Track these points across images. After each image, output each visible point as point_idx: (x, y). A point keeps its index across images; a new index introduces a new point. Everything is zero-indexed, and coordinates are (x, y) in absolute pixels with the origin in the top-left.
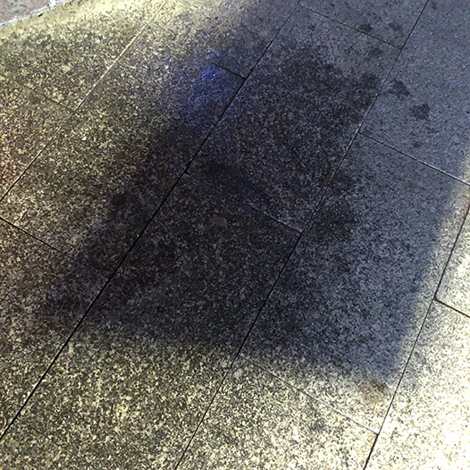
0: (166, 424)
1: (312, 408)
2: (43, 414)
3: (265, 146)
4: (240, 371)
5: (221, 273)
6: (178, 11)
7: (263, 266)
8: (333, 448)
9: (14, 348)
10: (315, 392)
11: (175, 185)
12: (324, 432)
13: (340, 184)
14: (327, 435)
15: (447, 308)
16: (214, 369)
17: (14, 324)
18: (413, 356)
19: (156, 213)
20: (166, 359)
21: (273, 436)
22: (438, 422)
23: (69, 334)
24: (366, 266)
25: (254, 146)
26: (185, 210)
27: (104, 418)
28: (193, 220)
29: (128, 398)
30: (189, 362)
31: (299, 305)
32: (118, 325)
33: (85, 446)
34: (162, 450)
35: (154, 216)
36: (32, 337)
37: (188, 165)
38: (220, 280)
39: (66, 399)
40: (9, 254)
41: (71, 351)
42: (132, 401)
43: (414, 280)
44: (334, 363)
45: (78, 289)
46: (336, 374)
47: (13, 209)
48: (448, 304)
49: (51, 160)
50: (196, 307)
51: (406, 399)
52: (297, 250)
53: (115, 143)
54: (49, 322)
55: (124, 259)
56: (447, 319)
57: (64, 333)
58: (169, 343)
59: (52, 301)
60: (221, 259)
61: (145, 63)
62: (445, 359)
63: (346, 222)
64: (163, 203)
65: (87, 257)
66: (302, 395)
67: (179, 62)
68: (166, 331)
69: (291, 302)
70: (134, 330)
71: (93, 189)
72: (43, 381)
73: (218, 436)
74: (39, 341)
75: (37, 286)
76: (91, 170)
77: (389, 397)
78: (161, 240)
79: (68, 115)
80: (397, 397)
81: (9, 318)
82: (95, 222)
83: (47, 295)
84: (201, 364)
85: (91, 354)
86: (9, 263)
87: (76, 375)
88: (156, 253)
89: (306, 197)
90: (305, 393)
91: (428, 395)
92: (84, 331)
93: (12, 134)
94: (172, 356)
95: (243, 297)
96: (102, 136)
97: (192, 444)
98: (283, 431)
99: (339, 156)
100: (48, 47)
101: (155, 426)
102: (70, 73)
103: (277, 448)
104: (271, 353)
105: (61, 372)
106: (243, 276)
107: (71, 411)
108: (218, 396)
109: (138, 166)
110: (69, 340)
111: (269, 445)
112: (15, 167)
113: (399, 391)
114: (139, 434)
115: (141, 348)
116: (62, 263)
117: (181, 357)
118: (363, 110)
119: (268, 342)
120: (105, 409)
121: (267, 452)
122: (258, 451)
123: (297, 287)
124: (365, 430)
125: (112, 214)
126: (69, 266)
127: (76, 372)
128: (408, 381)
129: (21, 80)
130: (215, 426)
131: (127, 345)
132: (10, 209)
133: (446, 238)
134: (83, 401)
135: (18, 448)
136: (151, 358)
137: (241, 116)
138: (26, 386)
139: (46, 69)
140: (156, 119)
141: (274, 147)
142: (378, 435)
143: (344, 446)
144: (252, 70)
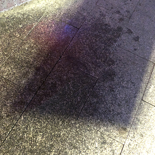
0: (53, 142)
1: (102, 136)
2: (13, 139)
3: (86, 51)
4: (78, 124)
5: (72, 92)
6: (57, 7)
7: (86, 90)
8: (109, 149)
9: (4, 118)
10: (103, 131)
11: (56, 63)
12: (106, 144)
13: (110, 63)
14: (107, 145)
15: (146, 103)
16: (70, 124)
17: (4, 110)
18: (135, 119)
19: (50, 73)
20: (54, 121)
21: (89, 146)
22: (144, 140)
23: (21, 113)
24: (119, 89)
25: (82, 51)
26: (60, 72)
27: (33, 140)
28: (62, 75)
29: (41, 134)
30: (61, 122)
31: (97, 102)
32: (38, 110)
33: (27, 150)
34: (52, 151)
35: (49, 74)
36: (10, 114)
37: (60, 57)
38: (71, 95)
39: (21, 134)
40: (2, 87)
41: (22, 118)
42: (43, 135)
43: (135, 94)
44: (109, 121)
45: (25, 98)
46: (110, 125)
47: (3, 72)
48: (146, 101)
49: (16, 56)
50: (64, 104)
51: (133, 133)
52: (96, 84)
53: (36, 50)
54: (15, 109)
55: (40, 88)
56: (146, 106)
57: (20, 112)
58: (54, 115)
59: (16, 102)
60: (72, 87)
61: (46, 24)
62: (146, 119)
63: (112, 75)
64: (52, 70)
65: (27, 87)
66: (99, 132)
67: (57, 24)
68: (54, 111)
69: (95, 101)
70: (43, 111)
71: (30, 65)
72: (13, 128)
73: (71, 146)
74: (12, 115)
75: (11, 97)
76: (29, 59)
77: (127, 132)
78: (52, 82)
79: (21, 41)
80: (130, 132)
81: (2, 108)
82: (30, 76)
83: (15, 100)
84: (65, 122)
85: (29, 119)
86: (2, 90)
87: (24, 126)
88: (50, 86)
89: (99, 67)
90: (100, 131)
91: (140, 131)
92: (27, 112)
93: (3, 47)
94: (56, 120)
95: (79, 100)
96: (32, 48)
97: (62, 149)
98: (93, 144)
99: (110, 54)
100: (15, 19)
101: (50, 143)
102: (22, 28)
103: (91, 150)
104: (88, 118)
105: (19, 126)
106: (79, 93)
107: (22, 138)
108: (71, 133)
109: (44, 57)
110: (22, 115)
111: (88, 149)
112: (4, 58)
113: (131, 130)
114: (45, 146)
115: (45, 117)
116: (19, 89)
117: (59, 120)
118: (117, 38)
119: (87, 115)
120: (34, 138)
121: (88, 151)
122: (84, 151)
123: (96, 96)
124: (120, 143)
125: (36, 73)
126: (22, 90)
127: (24, 125)
128: (133, 127)
129: (6, 30)
130: (70, 143)
131: (41, 116)
132: (2, 72)
133: (145, 80)
134: (27, 135)
135: (5, 151)
136: (49, 120)
137: (78, 41)
138: (7, 130)
139: (14, 26)
140: (50, 42)
141: (89, 51)
142: (124, 145)
143: (113, 149)
144: (81, 26)
